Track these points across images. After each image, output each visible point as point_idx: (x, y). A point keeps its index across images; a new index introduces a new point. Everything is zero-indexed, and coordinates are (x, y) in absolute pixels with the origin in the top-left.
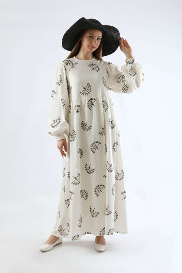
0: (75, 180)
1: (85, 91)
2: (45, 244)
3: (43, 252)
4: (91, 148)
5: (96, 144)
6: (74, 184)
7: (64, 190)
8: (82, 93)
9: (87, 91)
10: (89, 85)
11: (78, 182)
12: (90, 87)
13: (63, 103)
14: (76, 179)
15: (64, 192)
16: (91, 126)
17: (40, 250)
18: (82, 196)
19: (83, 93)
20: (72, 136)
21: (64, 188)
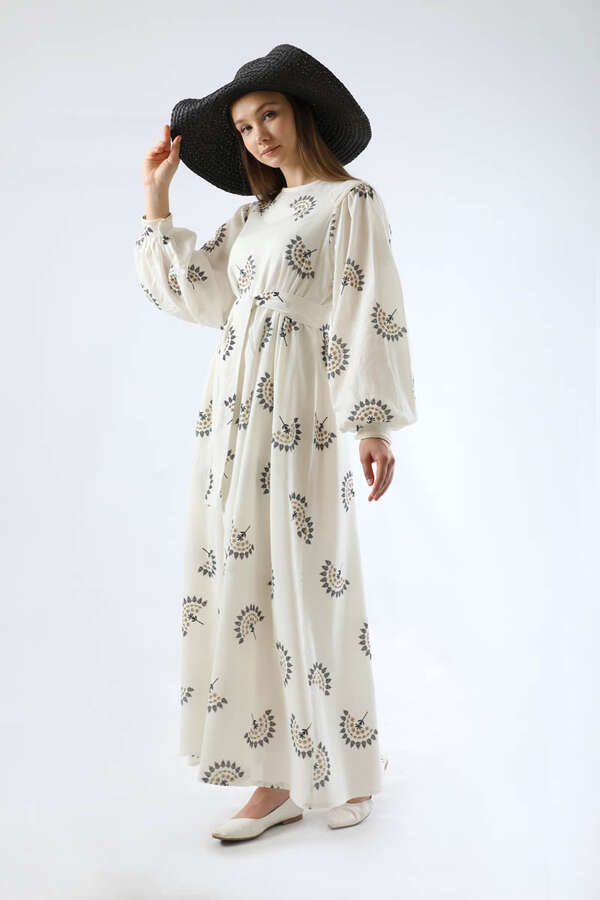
2: (238, 816)
3: (227, 842)
17: (214, 837)
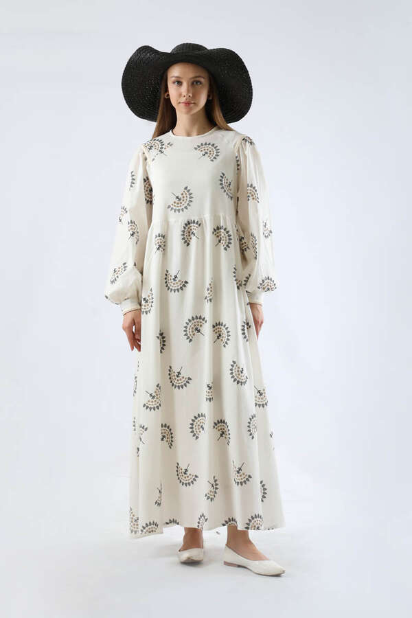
0: (150, 398)
1: (178, 204)
4: (185, 331)
5: (195, 320)
6: (147, 407)
7: (134, 426)
8: (172, 209)
9: (183, 203)
10: (189, 191)
11: (158, 405)
12: (190, 194)
13: (132, 229)
14: (153, 397)
15: (135, 430)
16: (186, 282)
18: (164, 437)
19: (174, 208)
20: (147, 302)
21: (134, 422)
